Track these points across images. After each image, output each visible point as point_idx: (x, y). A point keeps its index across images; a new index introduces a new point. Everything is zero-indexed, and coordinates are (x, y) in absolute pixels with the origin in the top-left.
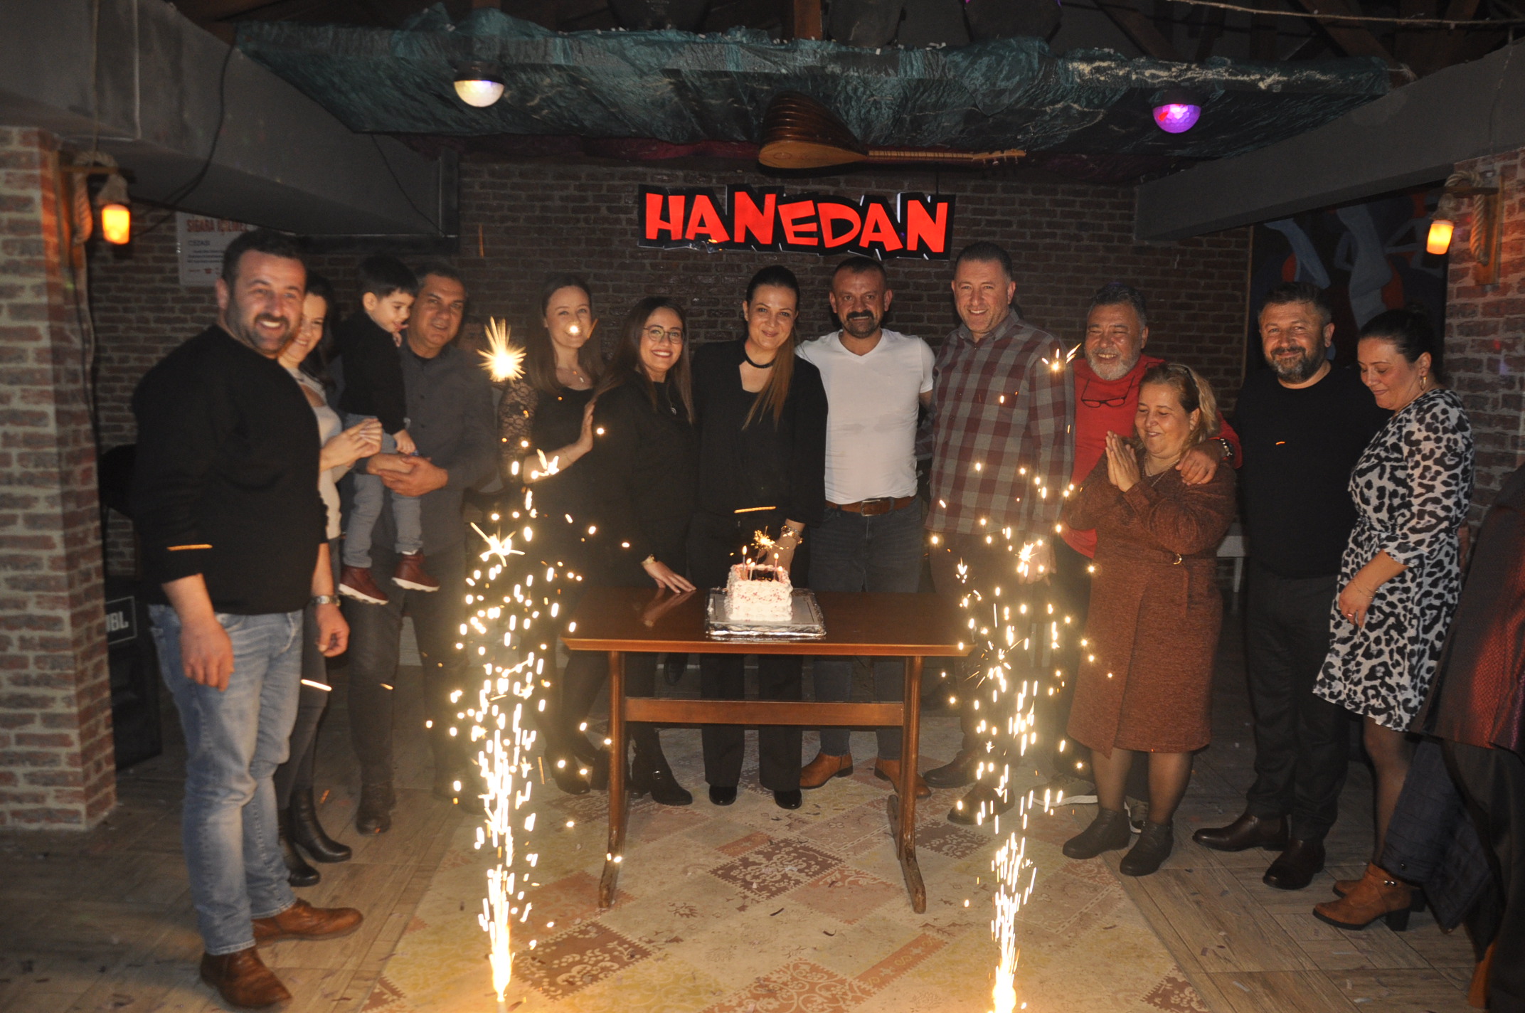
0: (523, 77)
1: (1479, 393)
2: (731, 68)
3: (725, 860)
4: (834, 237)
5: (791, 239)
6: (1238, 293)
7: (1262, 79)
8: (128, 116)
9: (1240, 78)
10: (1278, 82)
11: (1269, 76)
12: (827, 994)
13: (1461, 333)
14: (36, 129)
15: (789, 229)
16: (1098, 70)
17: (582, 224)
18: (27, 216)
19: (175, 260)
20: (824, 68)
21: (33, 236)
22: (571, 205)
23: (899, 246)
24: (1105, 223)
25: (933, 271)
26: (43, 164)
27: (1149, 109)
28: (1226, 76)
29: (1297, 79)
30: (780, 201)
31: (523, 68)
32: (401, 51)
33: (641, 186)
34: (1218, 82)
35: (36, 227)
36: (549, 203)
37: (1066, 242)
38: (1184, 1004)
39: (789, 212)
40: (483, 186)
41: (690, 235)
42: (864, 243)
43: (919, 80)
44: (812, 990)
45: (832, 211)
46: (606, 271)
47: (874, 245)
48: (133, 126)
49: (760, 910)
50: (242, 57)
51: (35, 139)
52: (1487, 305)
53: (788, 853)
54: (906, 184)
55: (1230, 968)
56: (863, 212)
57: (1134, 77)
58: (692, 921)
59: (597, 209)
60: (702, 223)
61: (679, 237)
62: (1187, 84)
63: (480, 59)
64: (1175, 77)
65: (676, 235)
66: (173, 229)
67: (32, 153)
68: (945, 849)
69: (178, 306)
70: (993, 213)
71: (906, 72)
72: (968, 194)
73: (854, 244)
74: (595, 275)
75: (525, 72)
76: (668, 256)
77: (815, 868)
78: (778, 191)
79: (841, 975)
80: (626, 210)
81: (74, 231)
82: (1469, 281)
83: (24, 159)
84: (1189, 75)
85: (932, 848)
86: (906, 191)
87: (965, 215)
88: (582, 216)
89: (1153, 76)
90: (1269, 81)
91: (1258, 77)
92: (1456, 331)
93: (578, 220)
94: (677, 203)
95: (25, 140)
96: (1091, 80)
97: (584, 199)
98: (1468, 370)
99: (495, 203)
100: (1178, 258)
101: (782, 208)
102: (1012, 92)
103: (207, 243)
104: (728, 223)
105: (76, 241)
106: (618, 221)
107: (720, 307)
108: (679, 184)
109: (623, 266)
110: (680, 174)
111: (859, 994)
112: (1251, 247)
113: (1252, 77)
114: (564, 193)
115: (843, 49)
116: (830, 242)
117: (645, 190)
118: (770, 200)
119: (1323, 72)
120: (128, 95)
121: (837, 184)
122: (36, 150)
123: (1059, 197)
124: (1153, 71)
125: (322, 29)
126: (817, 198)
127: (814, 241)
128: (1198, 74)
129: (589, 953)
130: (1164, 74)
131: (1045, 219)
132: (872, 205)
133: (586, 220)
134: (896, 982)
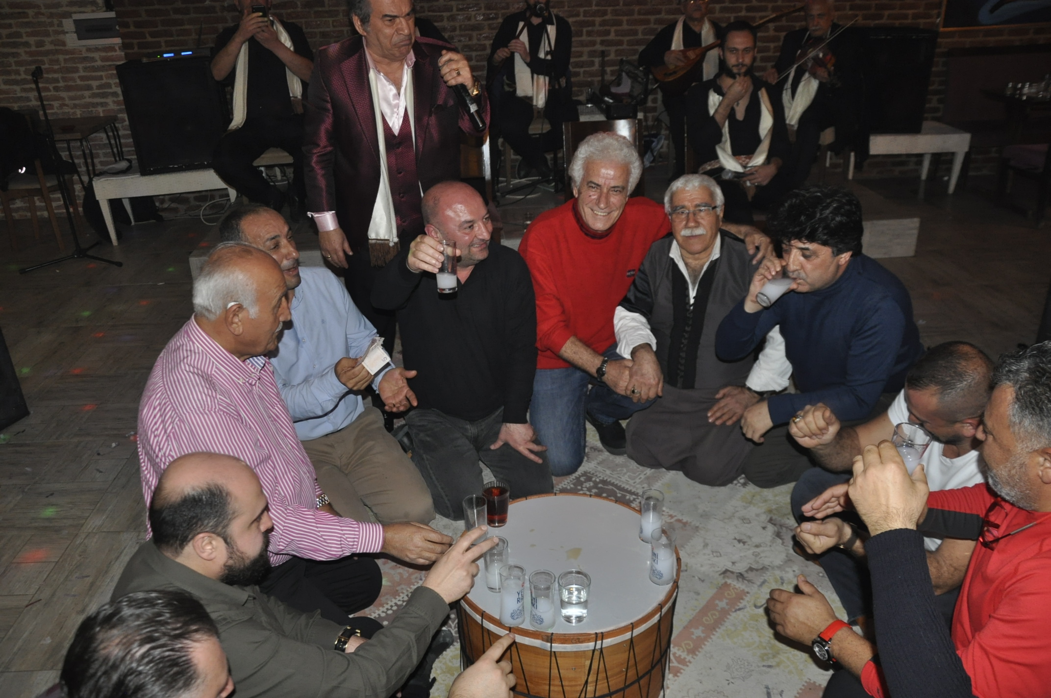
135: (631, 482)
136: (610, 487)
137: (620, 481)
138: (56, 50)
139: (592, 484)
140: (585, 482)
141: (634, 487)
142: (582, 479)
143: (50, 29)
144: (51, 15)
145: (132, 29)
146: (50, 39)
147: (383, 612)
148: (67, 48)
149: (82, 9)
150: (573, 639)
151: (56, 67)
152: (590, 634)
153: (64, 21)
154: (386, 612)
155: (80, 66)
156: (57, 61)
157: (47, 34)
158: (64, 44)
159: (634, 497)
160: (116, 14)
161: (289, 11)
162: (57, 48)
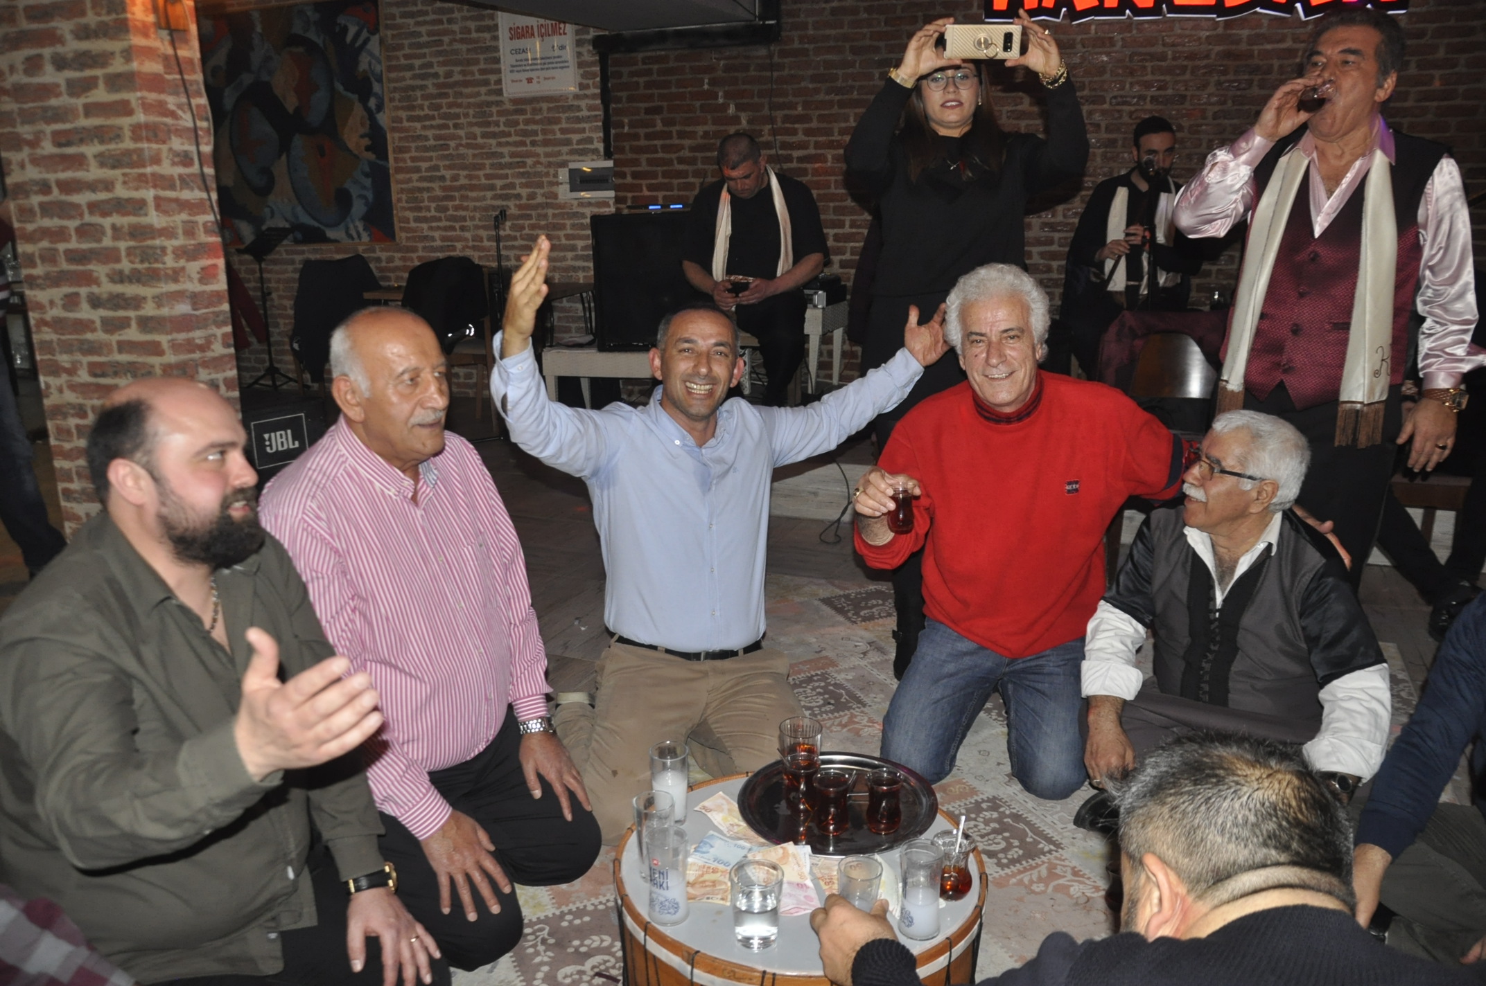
19: (499, 71)
66: (496, 38)
69: (502, 119)
103: (528, 50)
135: (1060, 826)
136: (1022, 826)
137: (1043, 821)
138: (547, 203)
139: (995, 815)
140: (986, 811)
141: (1060, 833)
142: (984, 806)
143: (545, 180)
144: (550, 165)
145: (629, 180)
146: (542, 191)
147: (593, 904)
148: (557, 201)
149: (581, 158)
150: (724, 970)
151: (543, 223)
152: (753, 970)
153: (560, 170)
154: (596, 906)
155: (568, 222)
156: (545, 216)
157: (540, 185)
158: (555, 196)
159: (1052, 847)
160: (614, 164)
161: (817, 165)
162: (549, 201)
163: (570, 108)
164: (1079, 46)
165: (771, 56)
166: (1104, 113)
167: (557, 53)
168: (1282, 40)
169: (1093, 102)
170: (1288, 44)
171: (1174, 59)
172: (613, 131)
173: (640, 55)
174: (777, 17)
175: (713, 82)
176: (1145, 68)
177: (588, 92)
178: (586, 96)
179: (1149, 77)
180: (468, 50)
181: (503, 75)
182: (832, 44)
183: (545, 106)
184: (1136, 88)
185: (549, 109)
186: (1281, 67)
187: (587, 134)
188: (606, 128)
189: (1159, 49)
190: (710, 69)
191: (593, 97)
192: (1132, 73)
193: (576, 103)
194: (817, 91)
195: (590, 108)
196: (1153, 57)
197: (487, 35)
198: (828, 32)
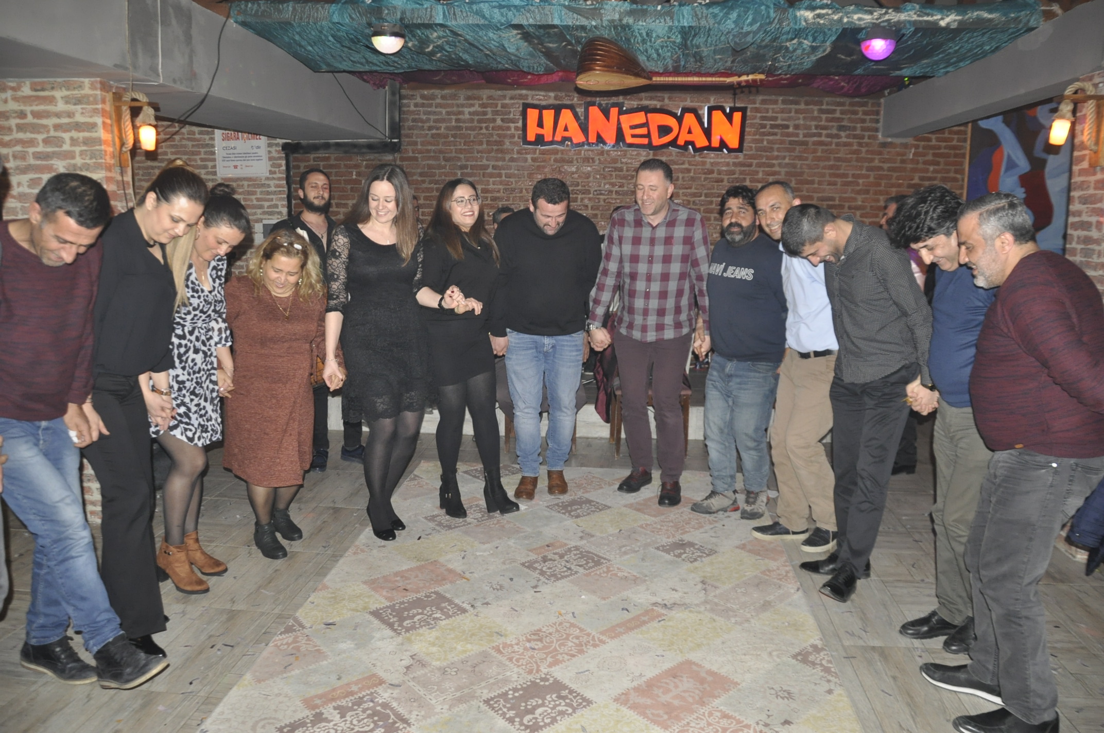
0: (419, 31)
1: (1089, 246)
2: (556, 22)
3: (533, 557)
4: (660, 137)
5: (629, 140)
6: (959, 176)
7: (942, 19)
8: (154, 70)
9: (925, 18)
10: (955, 21)
11: (948, 16)
12: (577, 641)
13: (1080, 203)
14: (98, 79)
15: (628, 132)
16: (819, 16)
17: (484, 131)
18: (94, 135)
19: (214, 160)
20: (620, 20)
21: (97, 147)
22: (476, 118)
23: (707, 144)
24: (859, 125)
25: (731, 161)
26: (104, 101)
27: (858, 42)
28: (915, 18)
29: (969, 18)
30: (621, 113)
31: (419, 26)
32: (336, 18)
33: (524, 104)
34: (909, 22)
35: (99, 141)
36: (460, 117)
37: (829, 139)
38: (818, 661)
39: (627, 121)
40: (416, 105)
41: (558, 138)
42: (681, 142)
43: (690, 27)
44: (567, 639)
45: (658, 119)
46: (500, 163)
47: (688, 143)
48: (158, 75)
49: (547, 589)
50: (235, 25)
51: (99, 86)
52: (1097, 182)
53: (575, 555)
54: (712, 99)
55: (861, 643)
56: (680, 120)
57: (845, 20)
58: (500, 593)
59: (494, 120)
60: (566, 129)
61: (551, 139)
62: (885, 24)
63: (387, 22)
64: (877, 19)
65: (548, 138)
66: (213, 139)
67: (96, 95)
68: (684, 556)
70: (776, 119)
71: (679, 21)
72: (757, 105)
73: (673, 143)
74: (493, 166)
75: (419, 29)
76: (543, 153)
77: (591, 564)
78: (619, 106)
79: (589, 630)
80: (513, 121)
81: (122, 144)
82: (1085, 165)
83: (91, 99)
84: (887, 17)
85: (675, 556)
86: (712, 104)
87: (755, 121)
88: (484, 125)
89: (860, 19)
90: (948, 20)
91: (939, 17)
92: (1077, 201)
93: (481, 128)
94: (548, 116)
95: (93, 87)
96: (814, 23)
97: (485, 113)
98: (1083, 230)
99: (425, 117)
100: (913, 150)
101: (623, 118)
102: (755, 33)
103: (235, 148)
104: (584, 129)
105: (124, 149)
106: (509, 128)
107: (580, 188)
108: (552, 101)
109: (512, 160)
110: (552, 94)
111: (598, 642)
112: (969, 142)
113: (935, 18)
114: (472, 109)
115: (634, 6)
116: (657, 141)
117: (526, 106)
118: (614, 111)
119: (990, 12)
120: (154, 55)
121: (663, 100)
122: (98, 92)
123: (824, 107)
124: (860, 16)
125: (285, 5)
126: (647, 110)
127: (645, 141)
128: (894, 16)
129: (428, 609)
130: (867, 18)
131: (813, 123)
132: (686, 115)
133: (487, 128)
134: (624, 637)
149: (270, 217)
163: (263, 185)
164: (575, 162)
165: (395, 160)
166: (590, 199)
167: (255, 150)
168: (683, 163)
169: (583, 193)
170: (686, 166)
171: (627, 171)
172: (293, 202)
173: (312, 156)
174: (399, 137)
175: (358, 174)
176: (611, 175)
177: (275, 176)
178: (274, 179)
179: (614, 180)
180: (193, 146)
181: (217, 163)
182: (432, 154)
183: (246, 183)
184: (607, 186)
185: (249, 186)
186: (683, 178)
187: (274, 202)
188: (289, 198)
189: (619, 165)
190: (357, 166)
191: (279, 179)
192: (605, 178)
193: (267, 182)
194: (424, 182)
195: (277, 186)
196: (616, 169)
197: (207, 137)
198: (429, 148)
